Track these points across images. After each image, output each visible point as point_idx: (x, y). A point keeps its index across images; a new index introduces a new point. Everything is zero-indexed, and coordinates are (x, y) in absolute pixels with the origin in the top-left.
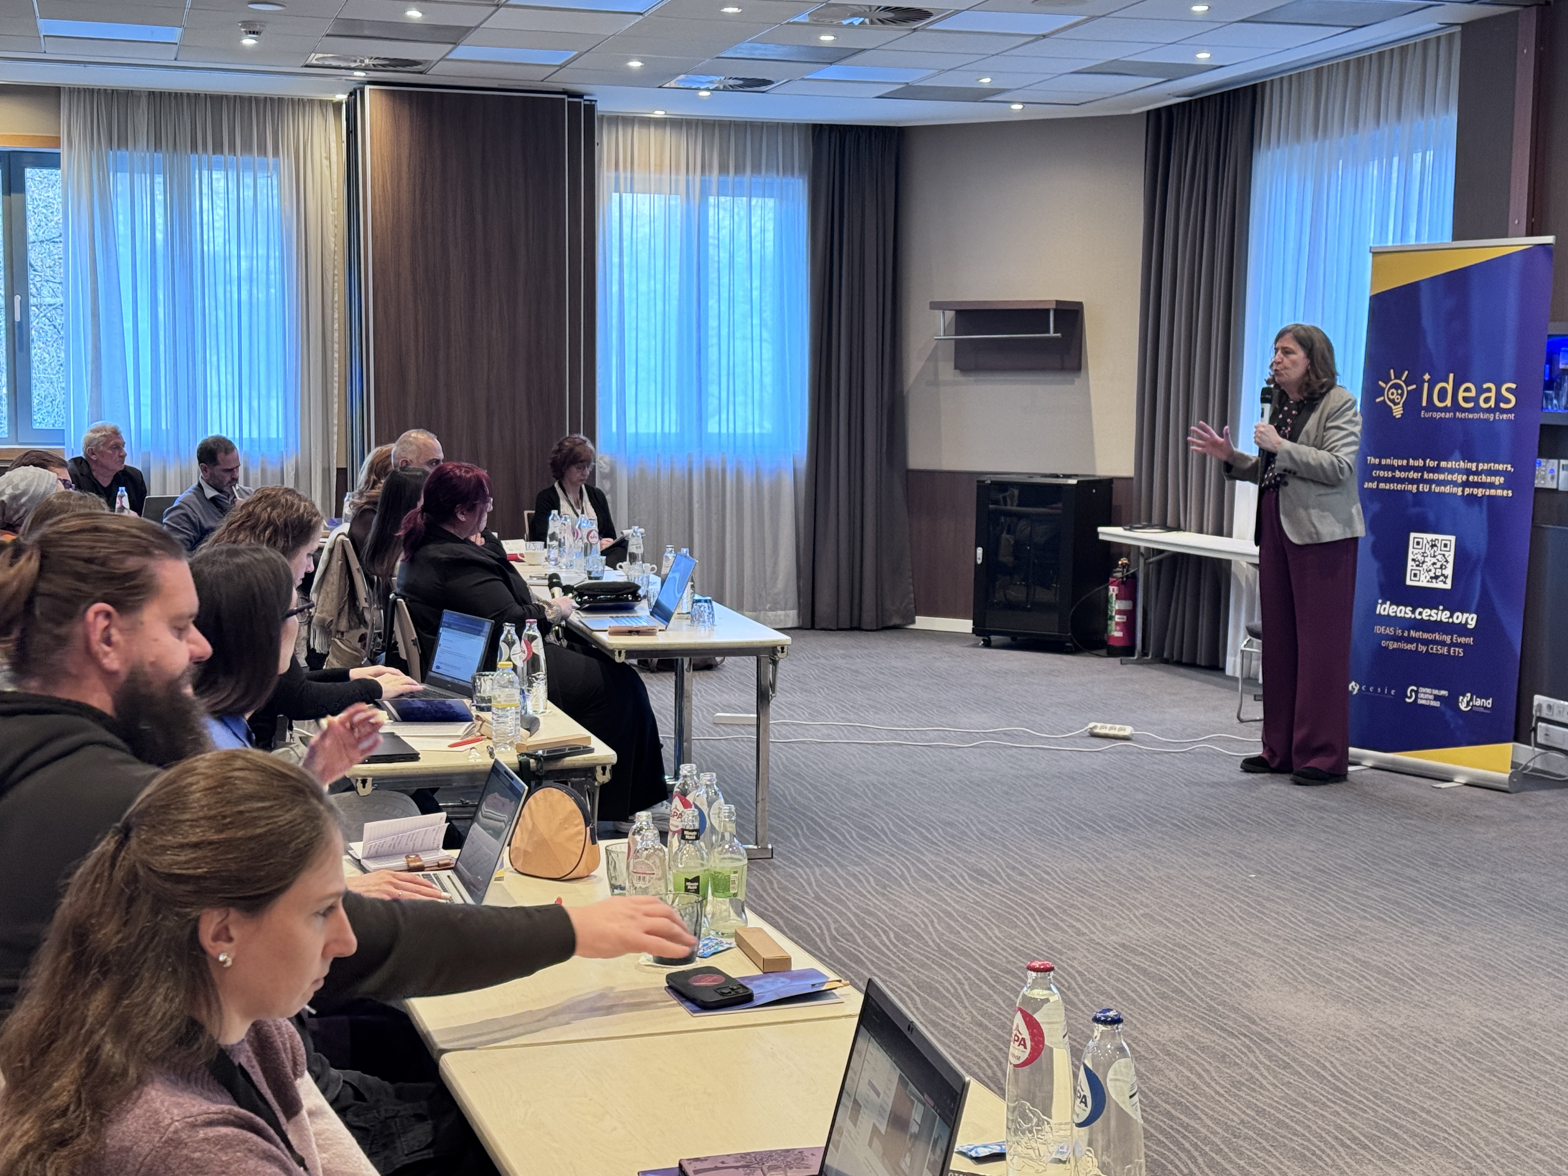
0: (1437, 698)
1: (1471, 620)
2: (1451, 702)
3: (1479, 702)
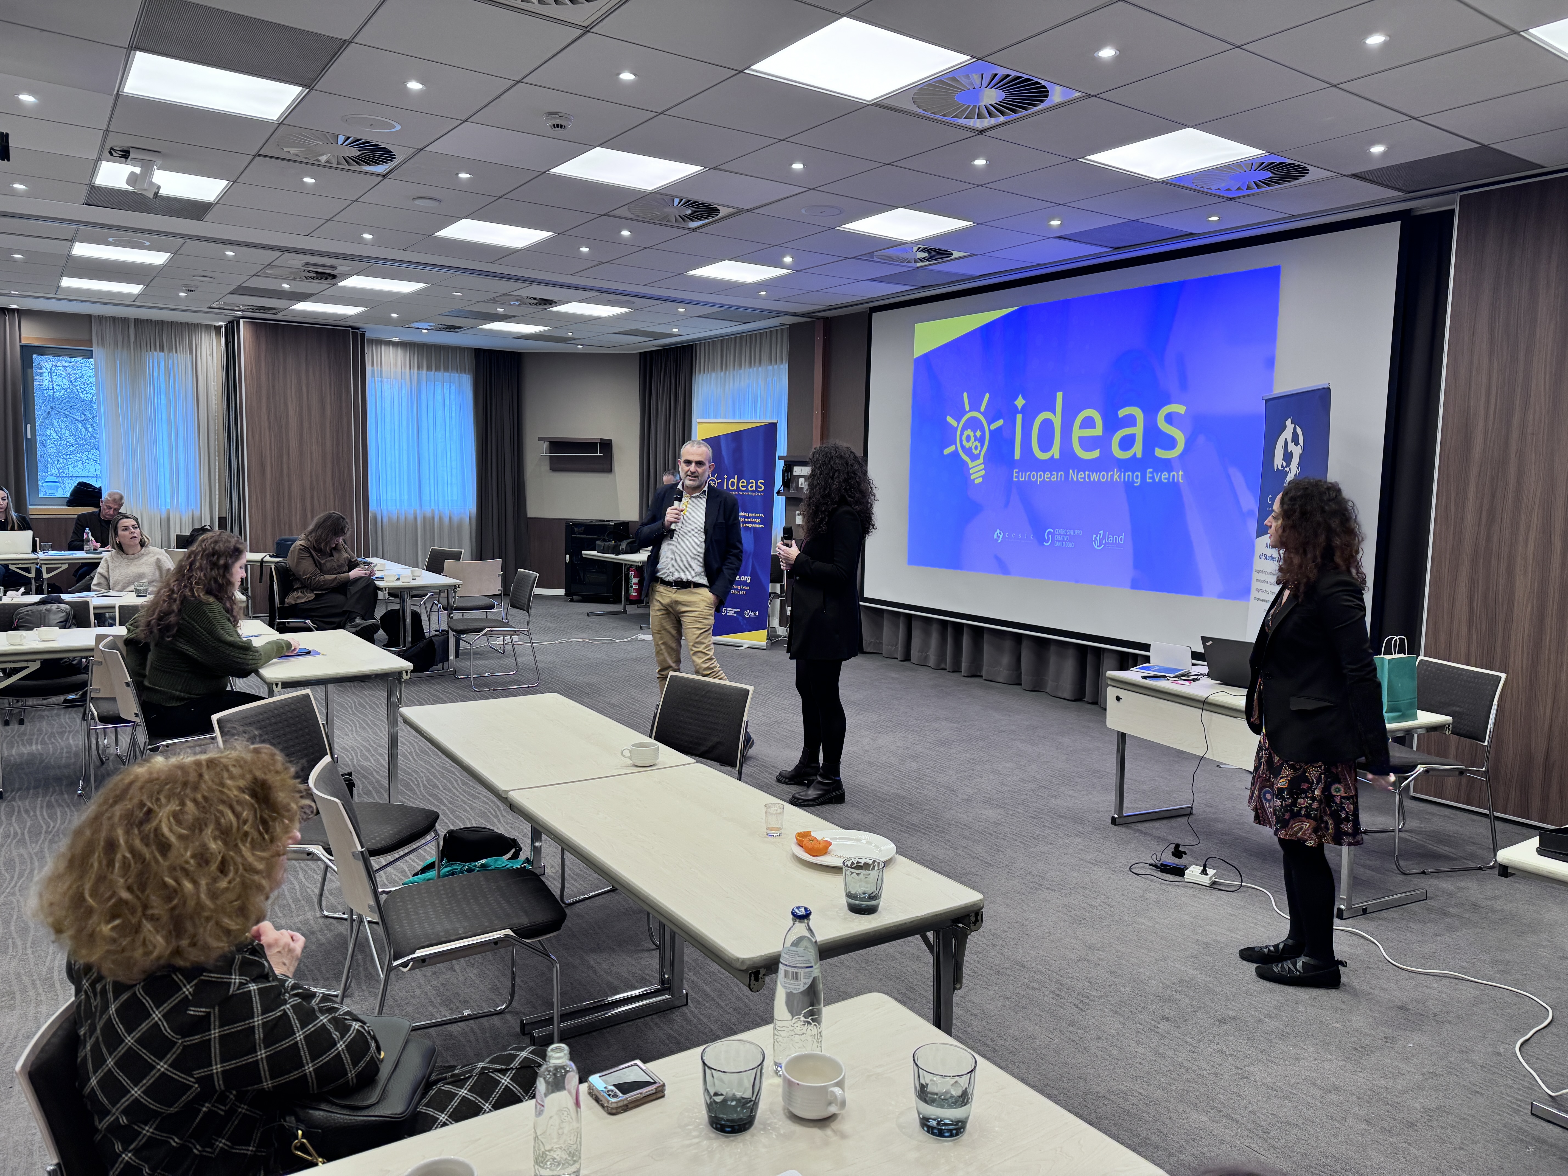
0: (735, 612)
1: (748, 579)
2: (741, 614)
3: (752, 613)
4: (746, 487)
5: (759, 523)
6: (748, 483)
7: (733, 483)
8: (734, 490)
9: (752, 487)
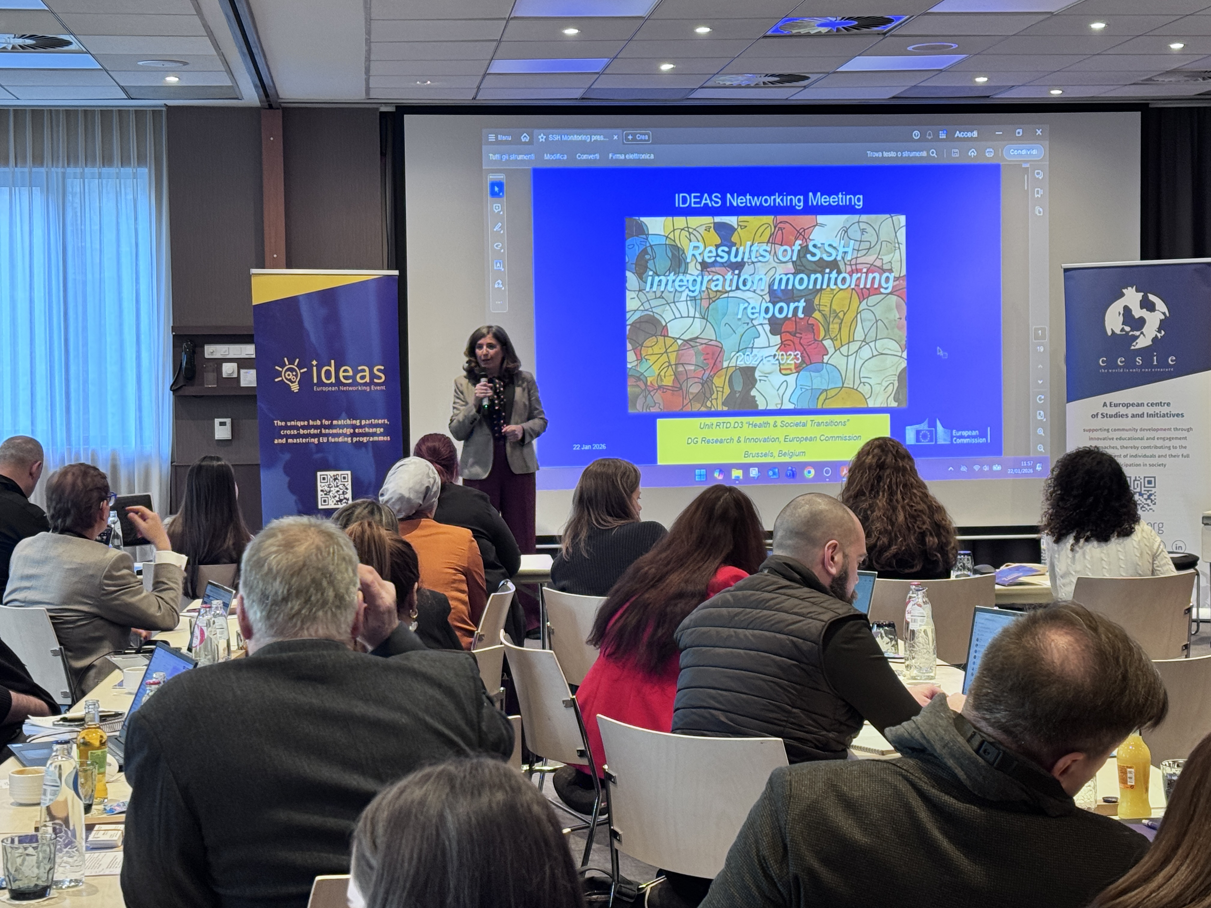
4: (353, 377)
5: (381, 434)
6: (356, 372)
7: (328, 373)
8: (331, 385)
9: (363, 377)
